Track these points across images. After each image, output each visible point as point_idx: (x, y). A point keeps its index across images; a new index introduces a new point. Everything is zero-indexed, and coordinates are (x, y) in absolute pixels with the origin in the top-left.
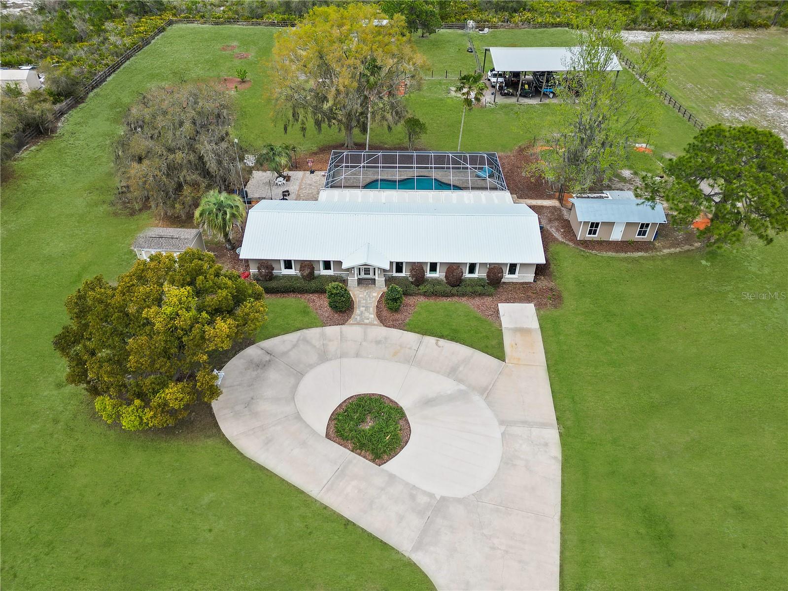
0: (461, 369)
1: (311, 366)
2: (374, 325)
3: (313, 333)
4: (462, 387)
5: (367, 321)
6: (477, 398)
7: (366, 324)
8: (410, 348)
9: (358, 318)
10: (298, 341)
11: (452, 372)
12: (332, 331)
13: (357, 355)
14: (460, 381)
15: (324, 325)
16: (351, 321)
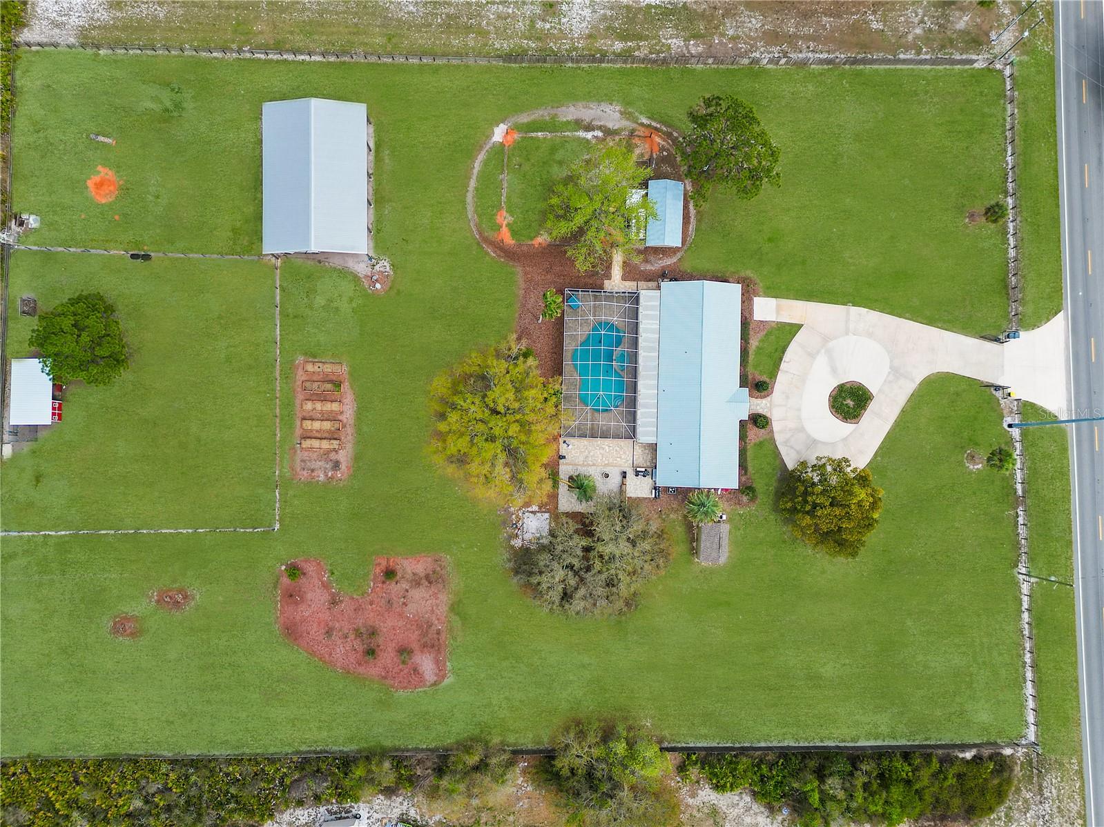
0: (809, 350)
1: (809, 436)
2: (771, 400)
3: (779, 439)
4: (823, 351)
5: (768, 405)
6: (830, 344)
7: (771, 405)
8: (792, 378)
9: (765, 410)
10: (787, 446)
11: (812, 356)
12: (776, 426)
13: (799, 410)
14: (818, 352)
15: (772, 431)
16: (768, 415)
